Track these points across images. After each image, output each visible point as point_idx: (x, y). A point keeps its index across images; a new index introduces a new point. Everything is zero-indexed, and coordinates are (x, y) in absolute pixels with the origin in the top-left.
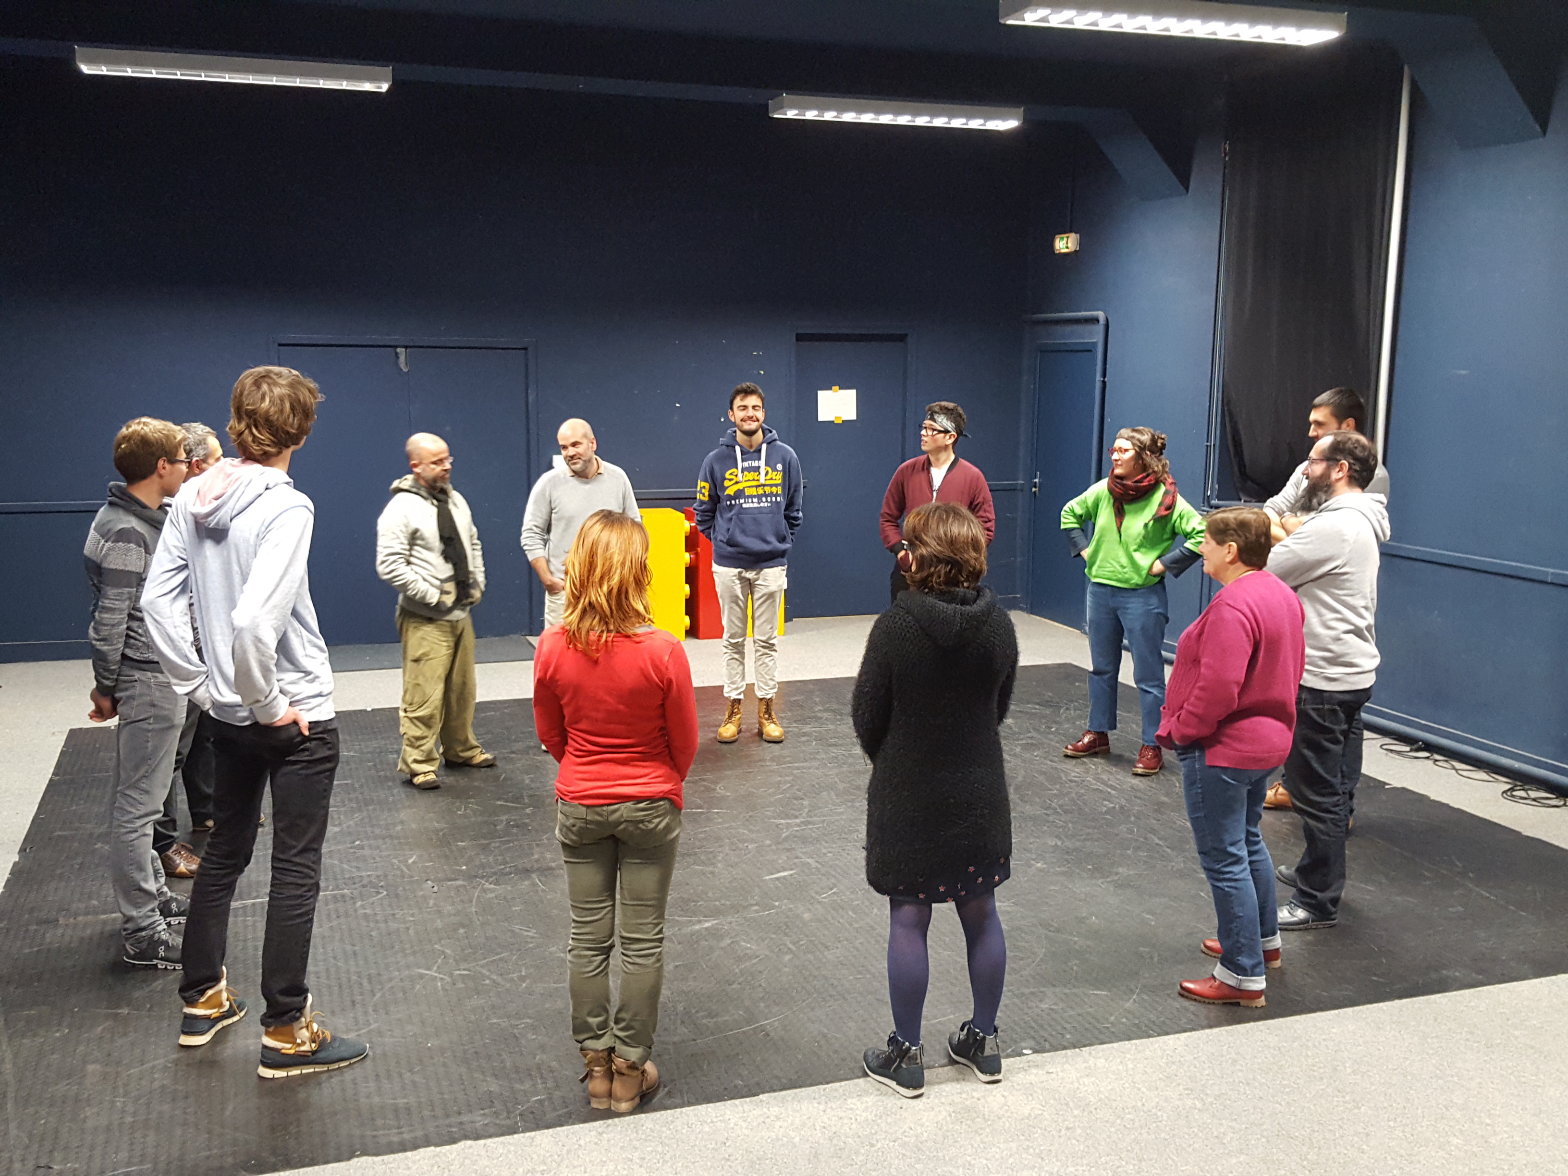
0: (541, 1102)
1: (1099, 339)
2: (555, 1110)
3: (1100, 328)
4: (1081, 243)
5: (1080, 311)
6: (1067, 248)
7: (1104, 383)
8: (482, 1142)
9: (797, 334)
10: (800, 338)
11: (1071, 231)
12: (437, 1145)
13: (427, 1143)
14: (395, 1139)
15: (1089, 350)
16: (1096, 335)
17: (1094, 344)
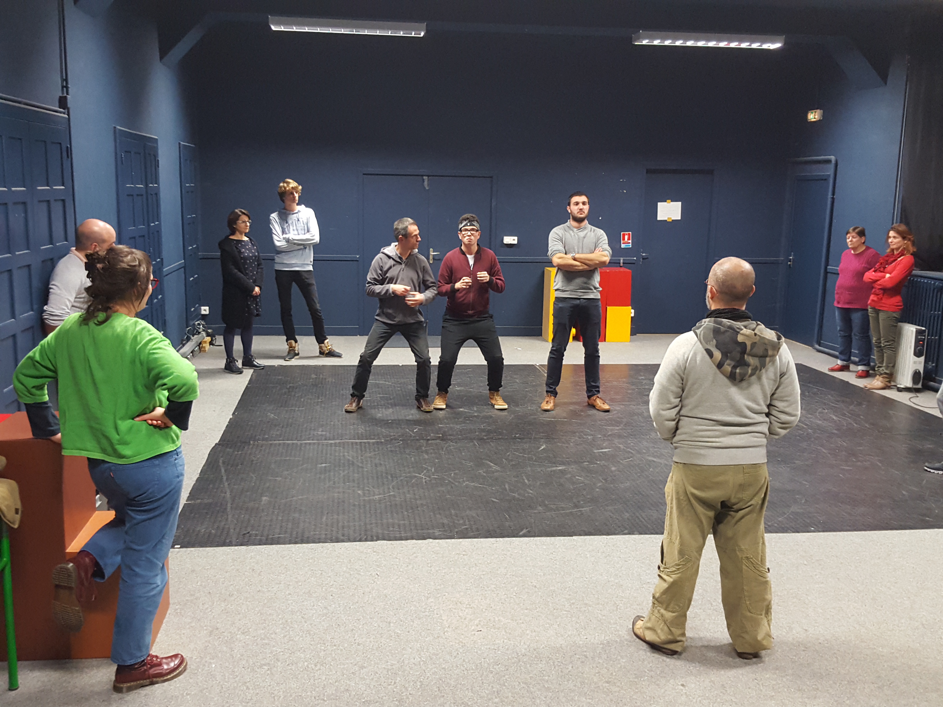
0: (467, 529)
1: (831, 172)
2: (473, 532)
3: (832, 166)
4: (824, 115)
5: (821, 156)
6: (815, 118)
7: (833, 199)
8: (437, 541)
9: (647, 170)
10: (648, 171)
11: (817, 109)
12: (416, 540)
13: (412, 538)
14: (398, 535)
15: (825, 179)
16: (830, 171)
17: (829, 176)
